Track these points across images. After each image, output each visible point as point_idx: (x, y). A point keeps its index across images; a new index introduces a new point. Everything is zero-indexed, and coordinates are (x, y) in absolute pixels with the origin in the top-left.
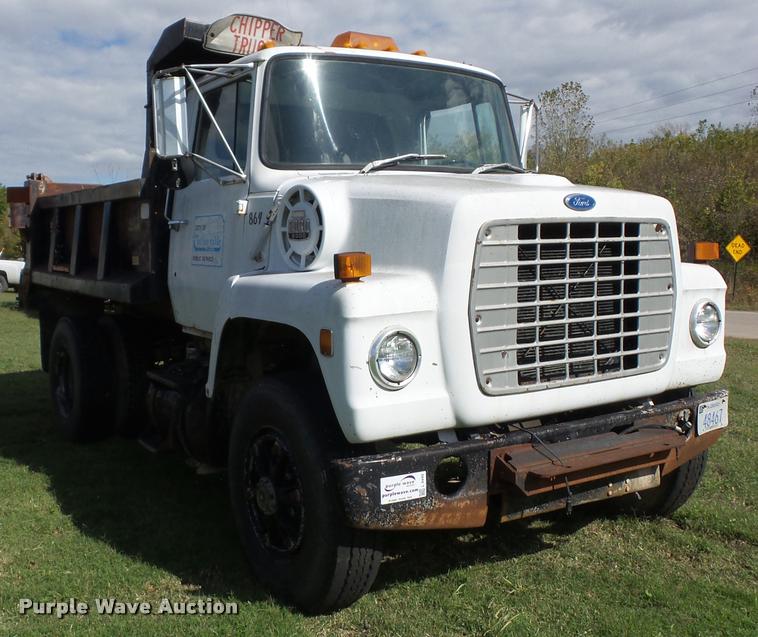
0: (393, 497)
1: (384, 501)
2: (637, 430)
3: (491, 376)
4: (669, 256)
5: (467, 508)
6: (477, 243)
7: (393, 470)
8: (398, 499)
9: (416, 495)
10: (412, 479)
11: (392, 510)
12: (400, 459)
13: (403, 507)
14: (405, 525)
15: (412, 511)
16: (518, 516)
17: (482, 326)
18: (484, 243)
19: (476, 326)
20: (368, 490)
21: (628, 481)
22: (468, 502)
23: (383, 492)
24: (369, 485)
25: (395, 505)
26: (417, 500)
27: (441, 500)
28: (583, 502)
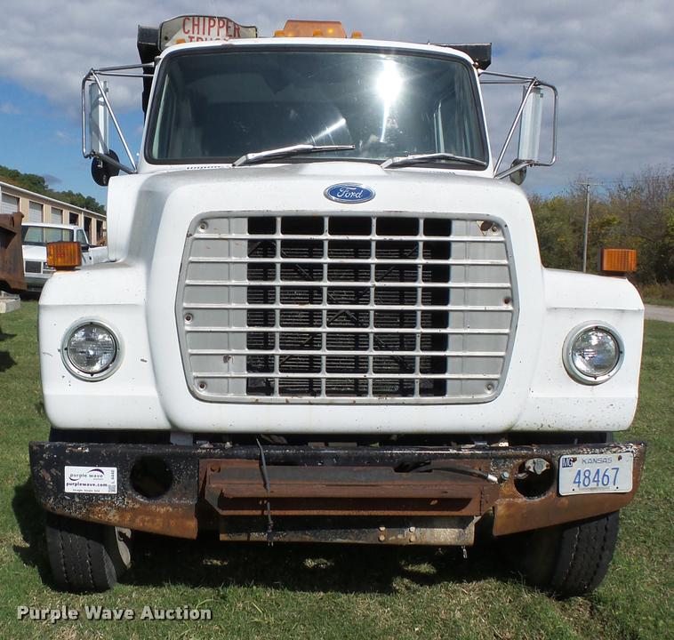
0: (78, 488)
1: (68, 489)
2: (430, 471)
3: (206, 380)
4: (505, 262)
5: (168, 516)
6: (188, 236)
7: (79, 460)
8: (83, 490)
9: (104, 490)
10: (100, 473)
11: (77, 500)
12: (87, 451)
13: (90, 500)
14: (94, 517)
15: (99, 505)
16: (243, 537)
17: (190, 325)
18: (196, 235)
19: (184, 324)
20: (52, 476)
21: (413, 529)
22: (171, 510)
23: (67, 480)
24: (53, 471)
25: (81, 495)
26: (104, 495)
27: (135, 501)
28: (339, 540)
